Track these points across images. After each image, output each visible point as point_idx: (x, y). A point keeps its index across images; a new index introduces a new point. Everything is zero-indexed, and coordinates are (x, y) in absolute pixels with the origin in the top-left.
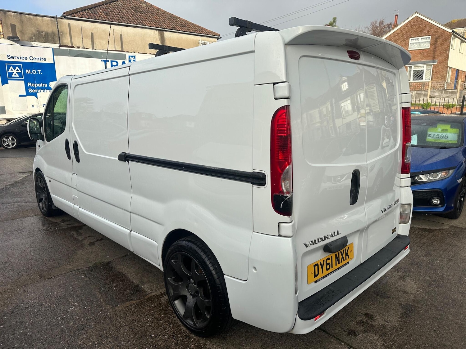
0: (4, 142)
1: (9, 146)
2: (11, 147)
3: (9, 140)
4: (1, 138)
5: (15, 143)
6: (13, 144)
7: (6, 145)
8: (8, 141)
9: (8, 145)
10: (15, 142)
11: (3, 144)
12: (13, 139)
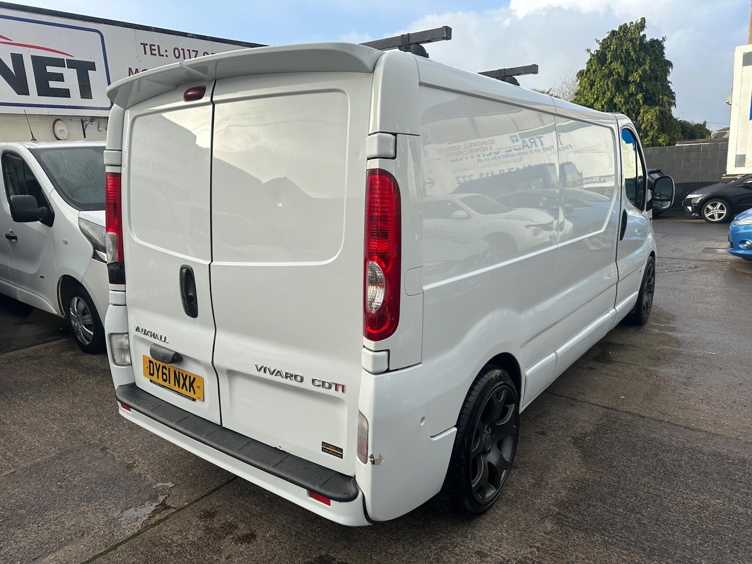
0: (708, 211)
1: (714, 218)
2: (717, 219)
3: (715, 208)
4: (705, 205)
5: (724, 214)
6: (720, 215)
7: (709, 217)
8: (713, 210)
9: (712, 217)
10: (725, 212)
11: (705, 215)
12: (722, 208)
